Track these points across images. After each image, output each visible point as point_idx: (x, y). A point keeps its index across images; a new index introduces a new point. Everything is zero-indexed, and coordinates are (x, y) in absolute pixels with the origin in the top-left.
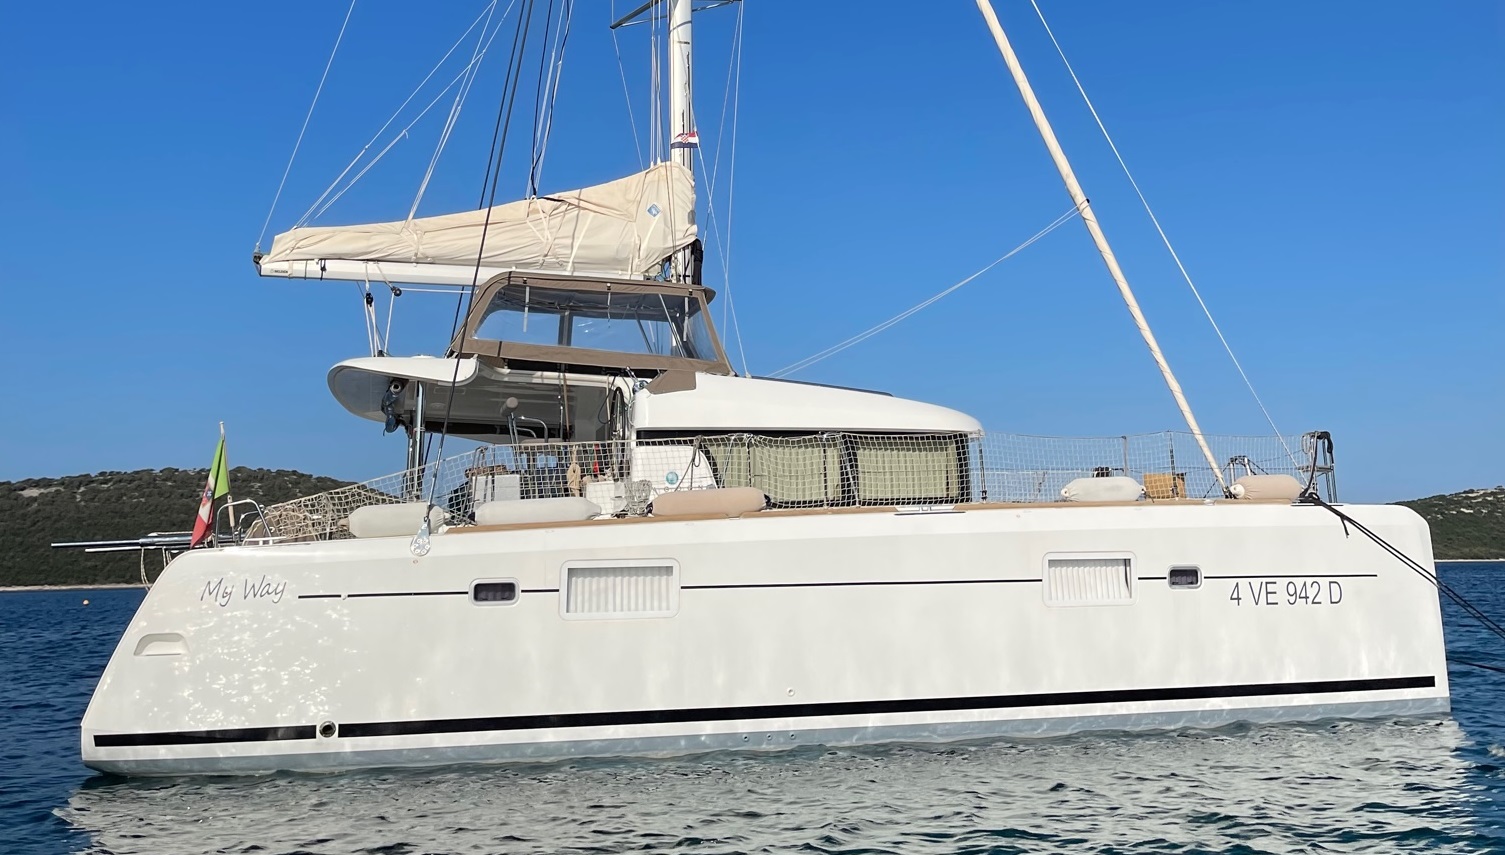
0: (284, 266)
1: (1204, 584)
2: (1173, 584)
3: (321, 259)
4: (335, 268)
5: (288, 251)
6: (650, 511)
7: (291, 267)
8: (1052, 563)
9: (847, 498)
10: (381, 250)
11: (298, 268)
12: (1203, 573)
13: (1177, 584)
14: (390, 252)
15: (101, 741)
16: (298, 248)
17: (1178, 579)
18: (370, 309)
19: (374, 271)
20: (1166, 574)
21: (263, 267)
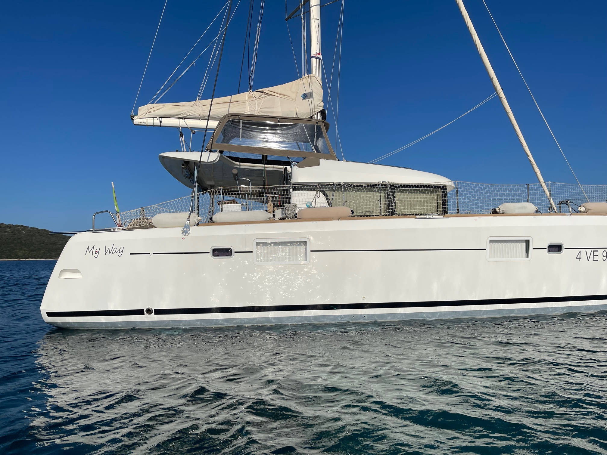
0: (144, 121)
1: (564, 251)
2: (549, 251)
3: (160, 118)
4: (166, 122)
5: (145, 114)
6: (296, 217)
7: (147, 121)
8: (491, 241)
9: (391, 212)
10: (184, 113)
11: (150, 122)
12: (565, 246)
13: (551, 251)
14: (189, 114)
15: (50, 314)
16: (149, 112)
17: (551, 249)
18: (182, 139)
19: (182, 123)
20: (546, 247)
21: (135, 121)
